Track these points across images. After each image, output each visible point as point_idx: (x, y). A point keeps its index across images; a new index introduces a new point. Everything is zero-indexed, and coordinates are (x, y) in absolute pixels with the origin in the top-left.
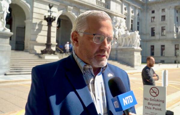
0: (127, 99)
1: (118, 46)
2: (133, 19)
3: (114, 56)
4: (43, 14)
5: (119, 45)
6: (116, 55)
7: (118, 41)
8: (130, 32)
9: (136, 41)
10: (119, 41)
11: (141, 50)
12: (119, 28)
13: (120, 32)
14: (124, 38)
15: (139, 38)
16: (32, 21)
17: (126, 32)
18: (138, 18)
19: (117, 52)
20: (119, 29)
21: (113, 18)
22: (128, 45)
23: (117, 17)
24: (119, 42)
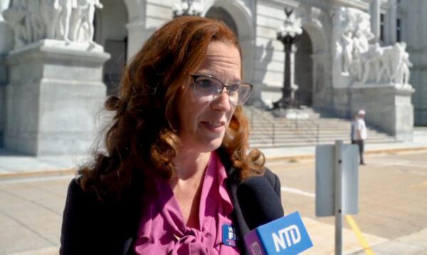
0: (284, 234)
1: (351, 84)
2: (384, 12)
3: (343, 108)
4: (170, 8)
5: (355, 79)
6: (349, 104)
7: (352, 69)
8: (382, 45)
9: (400, 69)
10: (354, 69)
11: (413, 90)
12: (354, 35)
13: (358, 45)
14: (369, 61)
15: (408, 61)
16: (144, 25)
17: (373, 46)
18: (398, 8)
19: (350, 98)
20: (355, 39)
21: (339, 12)
22: (379, 79)
23: (350, 9)
24: (355, 73)
